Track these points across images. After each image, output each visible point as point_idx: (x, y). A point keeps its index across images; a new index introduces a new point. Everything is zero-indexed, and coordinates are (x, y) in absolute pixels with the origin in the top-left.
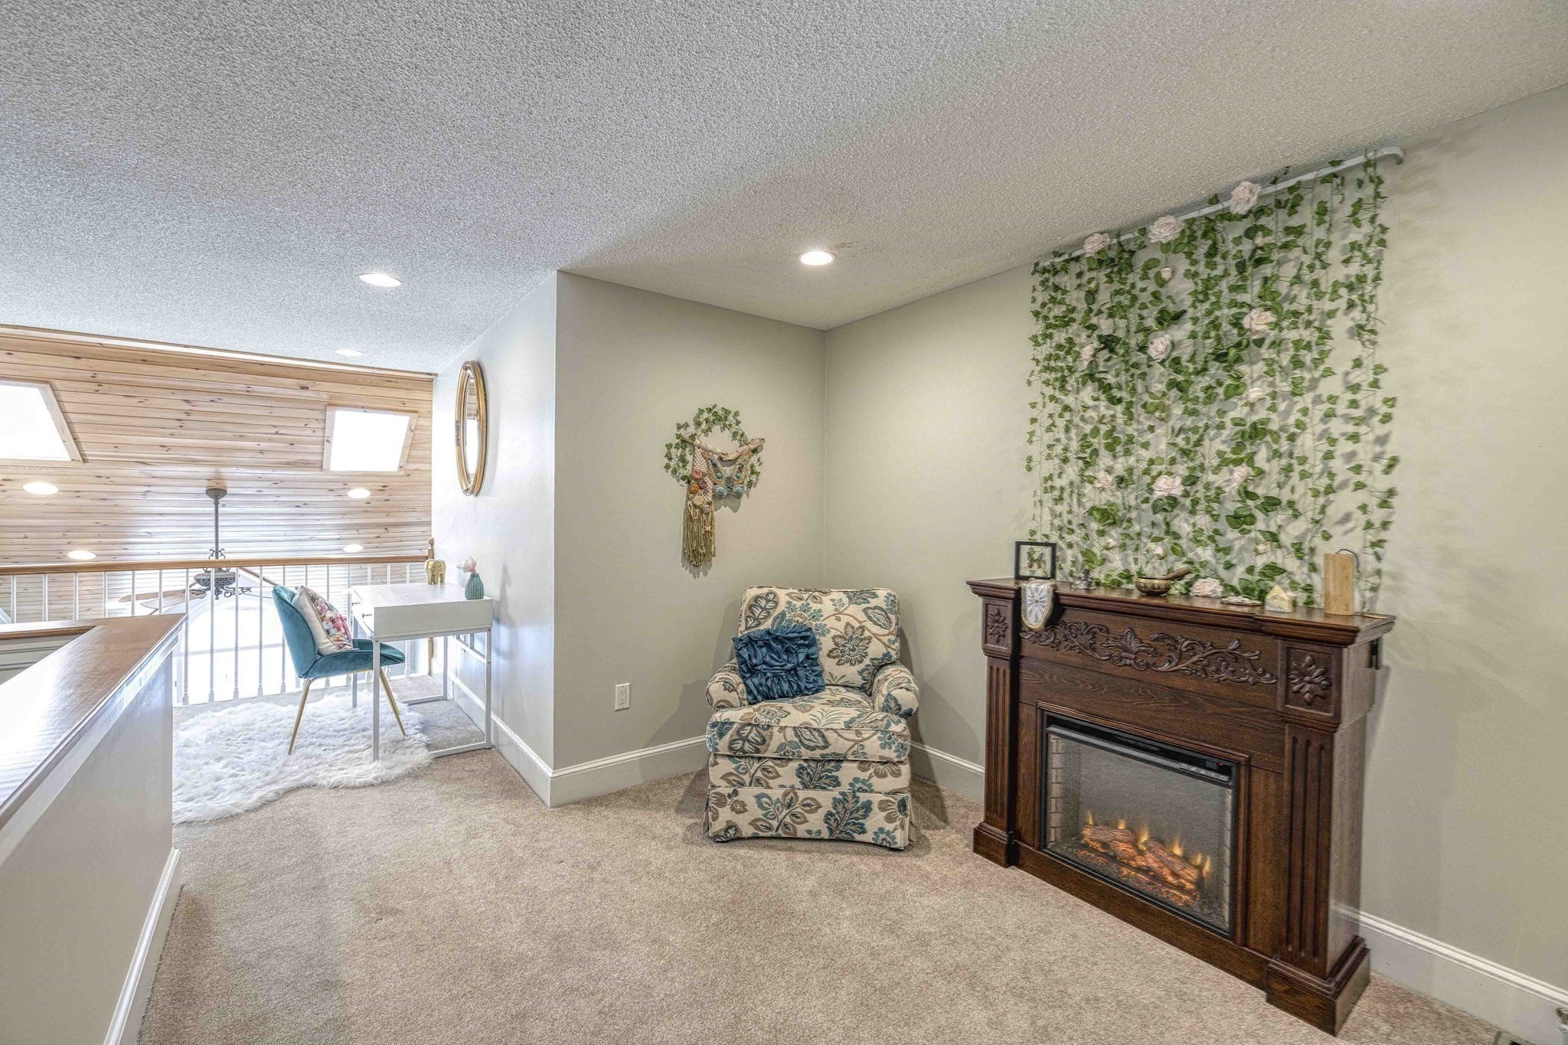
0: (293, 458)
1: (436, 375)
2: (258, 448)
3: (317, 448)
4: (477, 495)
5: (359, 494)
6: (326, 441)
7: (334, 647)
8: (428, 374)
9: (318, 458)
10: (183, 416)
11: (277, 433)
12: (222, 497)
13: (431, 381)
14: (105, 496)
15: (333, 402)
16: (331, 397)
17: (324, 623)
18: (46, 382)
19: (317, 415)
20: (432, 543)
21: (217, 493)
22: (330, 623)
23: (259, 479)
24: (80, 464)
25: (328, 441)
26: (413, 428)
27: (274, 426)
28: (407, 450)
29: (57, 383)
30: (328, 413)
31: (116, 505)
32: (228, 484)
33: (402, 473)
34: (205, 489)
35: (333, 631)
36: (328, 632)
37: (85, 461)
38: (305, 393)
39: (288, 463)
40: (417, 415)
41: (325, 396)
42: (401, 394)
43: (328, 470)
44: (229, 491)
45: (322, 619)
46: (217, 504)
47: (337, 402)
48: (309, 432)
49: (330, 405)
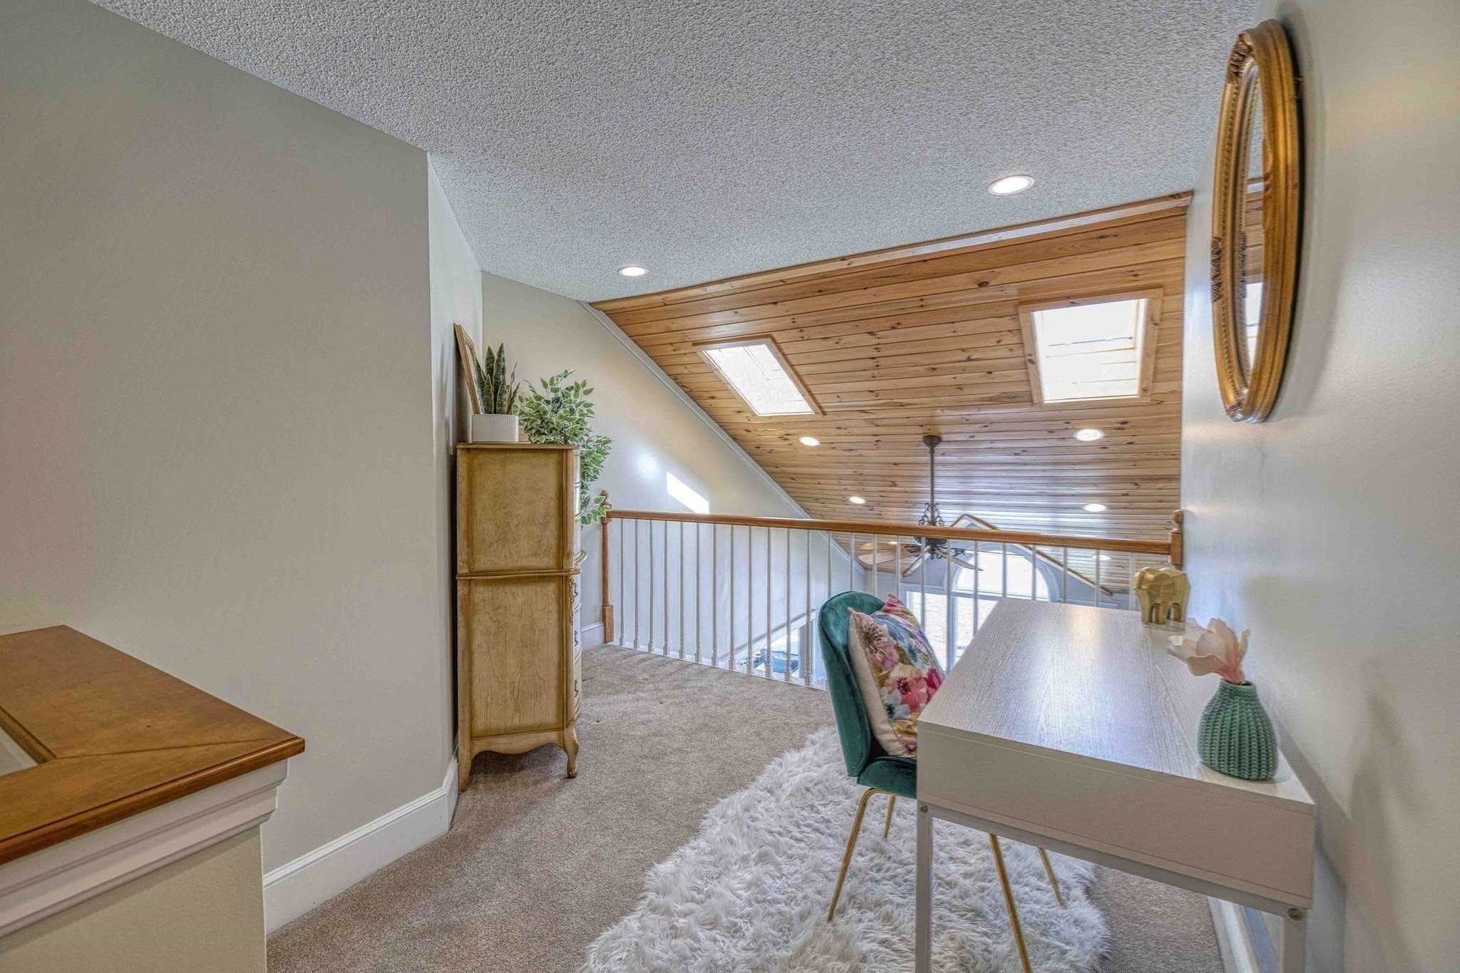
0: (997, 391)
1: (1191, 193)
2: (954, 382)
3: (1018, 374)
4: (1266, 418)
5: (1088, 435)
6: (1030, 362)
7: (897, 745)
8: (1173, 196)
9: (1023, 388)
10: (875, 354)
11: (969, 359)
12: (937, 444)
13: (1184, 211)
14: (852, 447)
15: (1024, 298)
16: (1022, 291)
17: (885, 689)
18: (767, 336)
19: (1007, 323)
20: (1180, 519)
21: (932, 440)
22: (897, 693)
23: (968, 422)
24: (820, 417)
25: (1031, 361)
26: (1157, 319)
27: (963, 350)
28: (1152, 360)
29: (775, 335)
30: (1022, 317)
31: (860, 455)
32: (942, 429)
33: (1147, 400)
34: (921, 436)
35: (900, 710)
36: (890, 710)
37: (824, 413)
38: (985, 292)
39: (991, 399)
40: (1160, 291)
41: (1012, 291)
42: (1127, 257)
43: (1041, 404)
44: (945, 437)
45: (882, 682)
46: (932, 453)
47: (1032, 296)
48: (1003, 352)
49: (1022, 303)
